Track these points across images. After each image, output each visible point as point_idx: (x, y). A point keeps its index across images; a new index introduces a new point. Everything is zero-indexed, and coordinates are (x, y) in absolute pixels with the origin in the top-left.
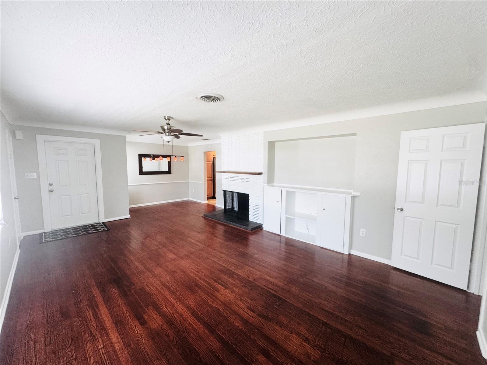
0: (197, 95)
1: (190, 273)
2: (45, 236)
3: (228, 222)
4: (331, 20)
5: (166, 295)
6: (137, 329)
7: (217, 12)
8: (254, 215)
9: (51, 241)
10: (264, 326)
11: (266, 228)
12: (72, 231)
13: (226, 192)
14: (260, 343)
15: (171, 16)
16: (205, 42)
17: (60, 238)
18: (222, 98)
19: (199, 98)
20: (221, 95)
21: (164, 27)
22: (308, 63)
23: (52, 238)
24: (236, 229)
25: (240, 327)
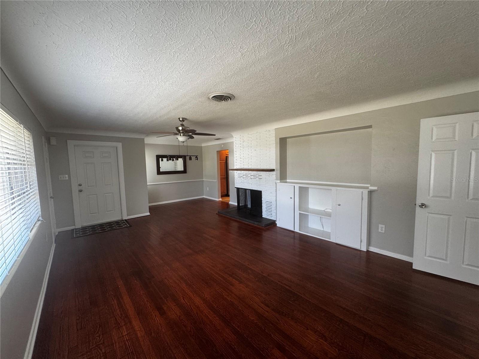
0: (209, 95)
1: (205, 268)
2: (76, 232)
3: (242, 218)
4: (340, 9)
5: (184, 287)
6: (158, 319)
7: (226, 12)
8: (267, 211)
9: (81, 237)
10: (279, 321)
11: (279, 224)
12: (99, 227)
13: (239, 190)
14: (275, 337)
15: (183, 20)
16: (215, 42)
17: (89, 234)
18: (233, 97)
19: (211, 98)
20: (232, 93)
21: (176, 32)
22: (318, 55)
23: (82, 234)
24: (249, 225)
25: (255, 321)
